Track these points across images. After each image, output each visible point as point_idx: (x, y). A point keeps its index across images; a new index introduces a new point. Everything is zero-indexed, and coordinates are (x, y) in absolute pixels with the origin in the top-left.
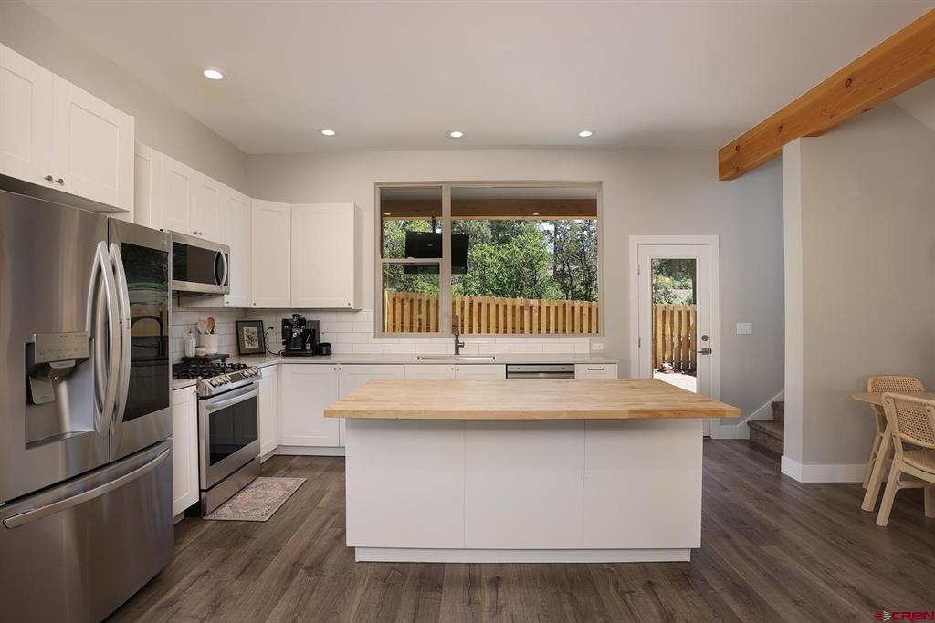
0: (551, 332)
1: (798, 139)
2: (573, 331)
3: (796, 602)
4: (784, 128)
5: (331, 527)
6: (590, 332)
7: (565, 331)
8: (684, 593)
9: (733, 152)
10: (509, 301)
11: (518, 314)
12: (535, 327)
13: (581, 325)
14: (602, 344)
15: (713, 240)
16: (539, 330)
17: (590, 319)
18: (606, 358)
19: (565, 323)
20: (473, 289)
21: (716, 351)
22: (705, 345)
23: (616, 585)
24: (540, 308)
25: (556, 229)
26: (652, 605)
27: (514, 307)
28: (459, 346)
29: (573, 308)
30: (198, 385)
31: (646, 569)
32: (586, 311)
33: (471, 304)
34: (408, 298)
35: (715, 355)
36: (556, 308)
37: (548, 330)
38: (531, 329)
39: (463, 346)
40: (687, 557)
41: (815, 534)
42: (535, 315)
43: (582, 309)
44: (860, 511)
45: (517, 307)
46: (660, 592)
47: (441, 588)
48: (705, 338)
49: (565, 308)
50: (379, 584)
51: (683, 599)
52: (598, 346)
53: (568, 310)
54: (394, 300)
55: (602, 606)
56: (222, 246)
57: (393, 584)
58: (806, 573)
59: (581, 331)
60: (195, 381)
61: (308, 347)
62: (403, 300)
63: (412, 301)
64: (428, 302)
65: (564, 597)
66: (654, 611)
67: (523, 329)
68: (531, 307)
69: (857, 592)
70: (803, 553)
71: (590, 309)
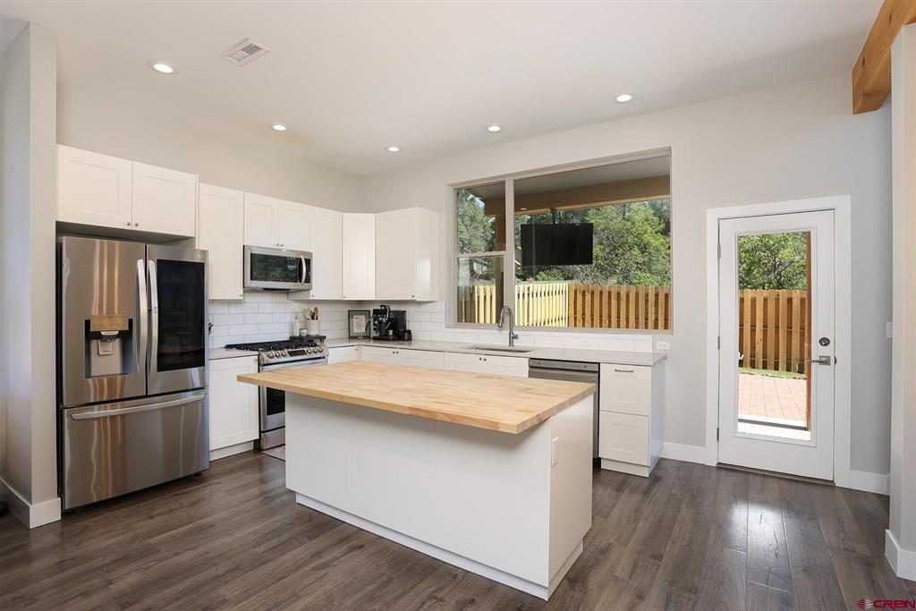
1: (902, 31)
4: (893, 16)
9: (860, 69)
22: (824, 351)
28: (512, 337)
30: (258, 355)
34: (589, 290)
39: (516, 338)
48: (824, 342)
52: (664, 345)
54: (576, 292)
56: (303, 253)
60: (257, 353)
61: (391, 332)
62: (584, 292)
63: (593, 293)
64: (610, 293)
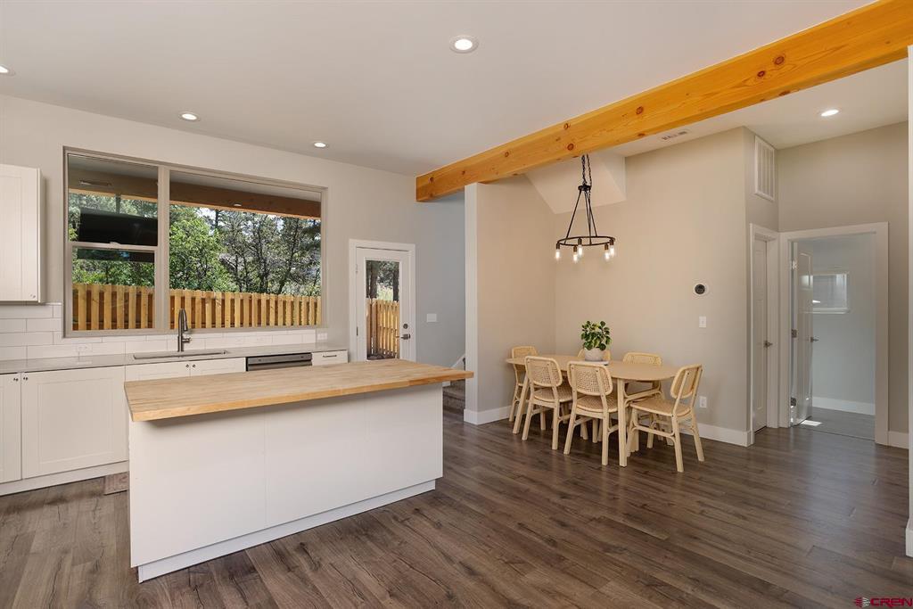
0: (236, 325)
1: (475, 184)
2: (259, 323)
3: (500, 493)
4: (466, 173)
5: (73, 565)
6: (276, 324)
7: (250, 324)
8: (440, 509)
9: (428, 181)
10: (187, 292)
11: (198, 307)
12: (218, 320)
13: (268, 318)
14: (326, 335)
15: (412, 248)
16: (223, 323)
17: (276, 312)
18: (331, 347)
19: (250, 317)
20: (123, 277)
21: (413, 336)
22: (406, 332)
23: (395, 518)
24: (223, 301)
25: (217, 216)
26: (425, 522)
27: (193, 299)
28: (182, 342)
29: (259, 301)
31: (410, 502)
32: (272, 304)
33: (139, 296)
35: (413, 340)
36: (242, 301)
37: (233, 324)
38: (214, 323)
39: (188, 342)
40: (433, 487)
41: (495, 453)
42: (218, 308)
43: (268, 302)
44: (512, 435)
45: (197, 300)
46: (426, 513)
47: (254, 568)
48: (406, 327)
49: (250, 301)
50: (184, 590)
51: (441, 512)
52: (323, 336)
53: (254, 303)
55: (393, 534)
57: (202, 585)
58: (499, 476)
59: (268, 324)
65: (363, 538)
66: (428, 524)
67: (204, 323)
68: (214, 300)
69: (525, 478)
70: (494, 466)
71: (276, 303)
